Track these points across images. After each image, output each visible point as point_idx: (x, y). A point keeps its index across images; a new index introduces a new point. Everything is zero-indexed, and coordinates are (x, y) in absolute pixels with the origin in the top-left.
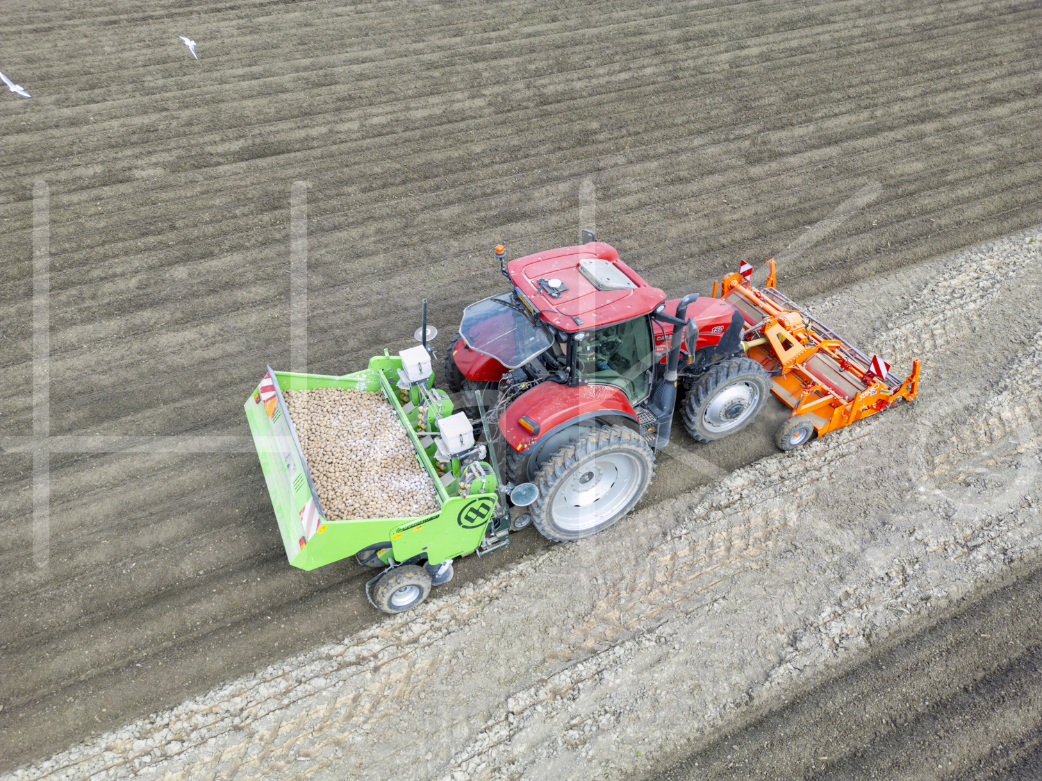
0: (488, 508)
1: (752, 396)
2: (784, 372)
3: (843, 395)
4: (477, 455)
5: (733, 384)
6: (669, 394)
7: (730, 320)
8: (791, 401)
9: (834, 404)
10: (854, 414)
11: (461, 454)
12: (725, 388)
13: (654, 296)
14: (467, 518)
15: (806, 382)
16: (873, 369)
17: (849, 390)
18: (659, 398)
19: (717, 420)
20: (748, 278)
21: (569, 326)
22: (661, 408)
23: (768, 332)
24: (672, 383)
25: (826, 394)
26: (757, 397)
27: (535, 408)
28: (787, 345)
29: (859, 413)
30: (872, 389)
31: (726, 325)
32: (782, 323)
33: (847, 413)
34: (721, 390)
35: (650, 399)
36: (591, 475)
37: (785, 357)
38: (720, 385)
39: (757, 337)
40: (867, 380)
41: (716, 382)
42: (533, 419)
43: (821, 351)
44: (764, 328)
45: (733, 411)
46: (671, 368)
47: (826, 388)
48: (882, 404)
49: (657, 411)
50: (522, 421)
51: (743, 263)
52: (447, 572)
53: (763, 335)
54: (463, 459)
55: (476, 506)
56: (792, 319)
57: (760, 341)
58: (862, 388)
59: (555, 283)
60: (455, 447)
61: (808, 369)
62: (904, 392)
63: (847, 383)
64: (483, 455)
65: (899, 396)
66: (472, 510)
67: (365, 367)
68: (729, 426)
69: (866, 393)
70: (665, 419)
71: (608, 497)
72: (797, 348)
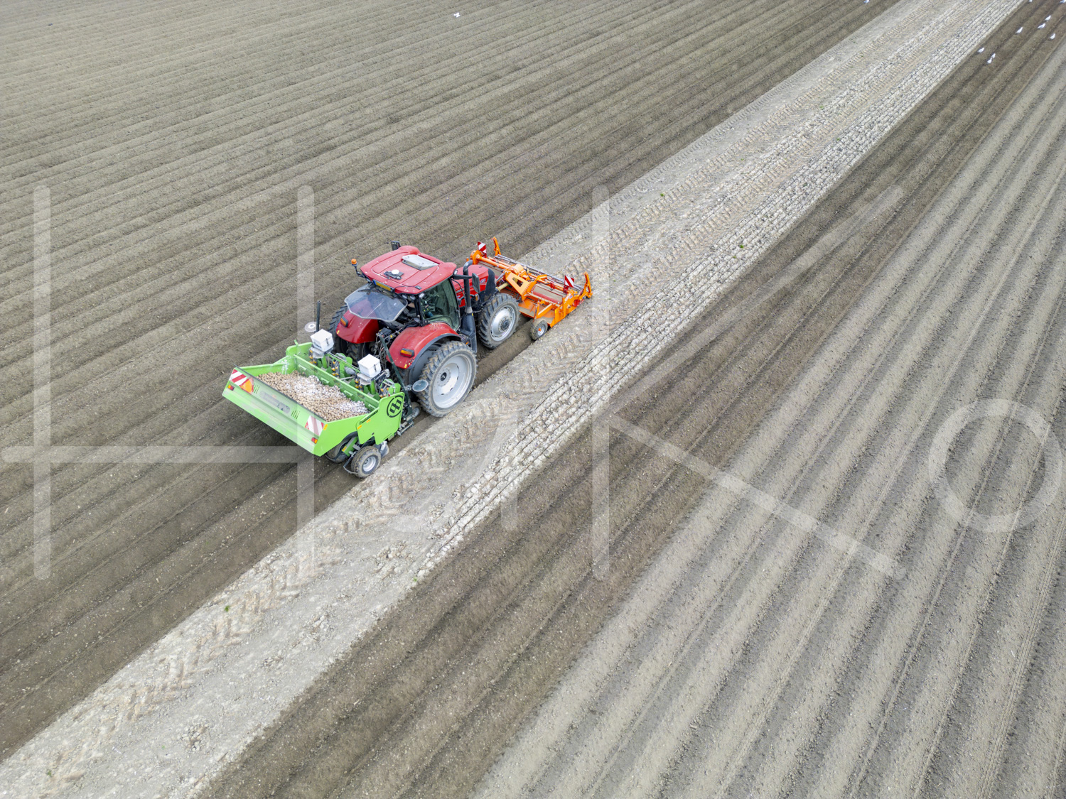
0: (400, 402)
1: (511, 312)
2: (523, 299)
3: (556, 302)
4: (384, 376)
5: (497, 312)
6: (471, 321)
7: (487, 275)
8: (531, 315)
9: (553, 308)
10: (565, 310)
11: (376, 377)
12: (495, 315)
13: (451, 267)
14: (391, 410)
15: (535, 300)
16: (567, 284)
17: (559, 299)
18: (466, 324)
19: (498, 333)
20: (485, 251)
21: (414, 291)
22: (469, 330)
23: (508, 279)
24: (470, 314)
25: (547, 304)
26: (513, 312)
27: (407, 343)
28: (519, 283)
29: (567, 310)
30: (569, 294)
31: (486, 277)
32: (513, 272)
33: (561, 311)
34: (494, 317)
35: (461, 328)
36: (445, 374)
37: (521, 290)
38: (492, 315)
39: (502, 283)
40: (565, 290)
41: (489, 314)
42: (408, 348)
43: (538, 282)
44: (505, 276)
45: (505, 325)
46: (468, 306)
47: (547, 301)
48: (577, 302)
49: (467, 332)
50: (403, 351)
51: (479, 243)
52: (385, 449)
53: (506, 281)
54: (378, 380)
55: (394, 402)
56: (518, 267)
57: (505, 285)
58: (564, 295)
59: (395, 272)
60: (372, 374)
61: (535, 294)
62: (585, 294)
63: (555, 295)
64: (388, 375)
65: (584, 296)
66: (393, 405)
67: (284, 355)
68: (506, 334)
69: (567, 298)
70: (472, 336)
71: (457, 385)
72: (526, 284)
